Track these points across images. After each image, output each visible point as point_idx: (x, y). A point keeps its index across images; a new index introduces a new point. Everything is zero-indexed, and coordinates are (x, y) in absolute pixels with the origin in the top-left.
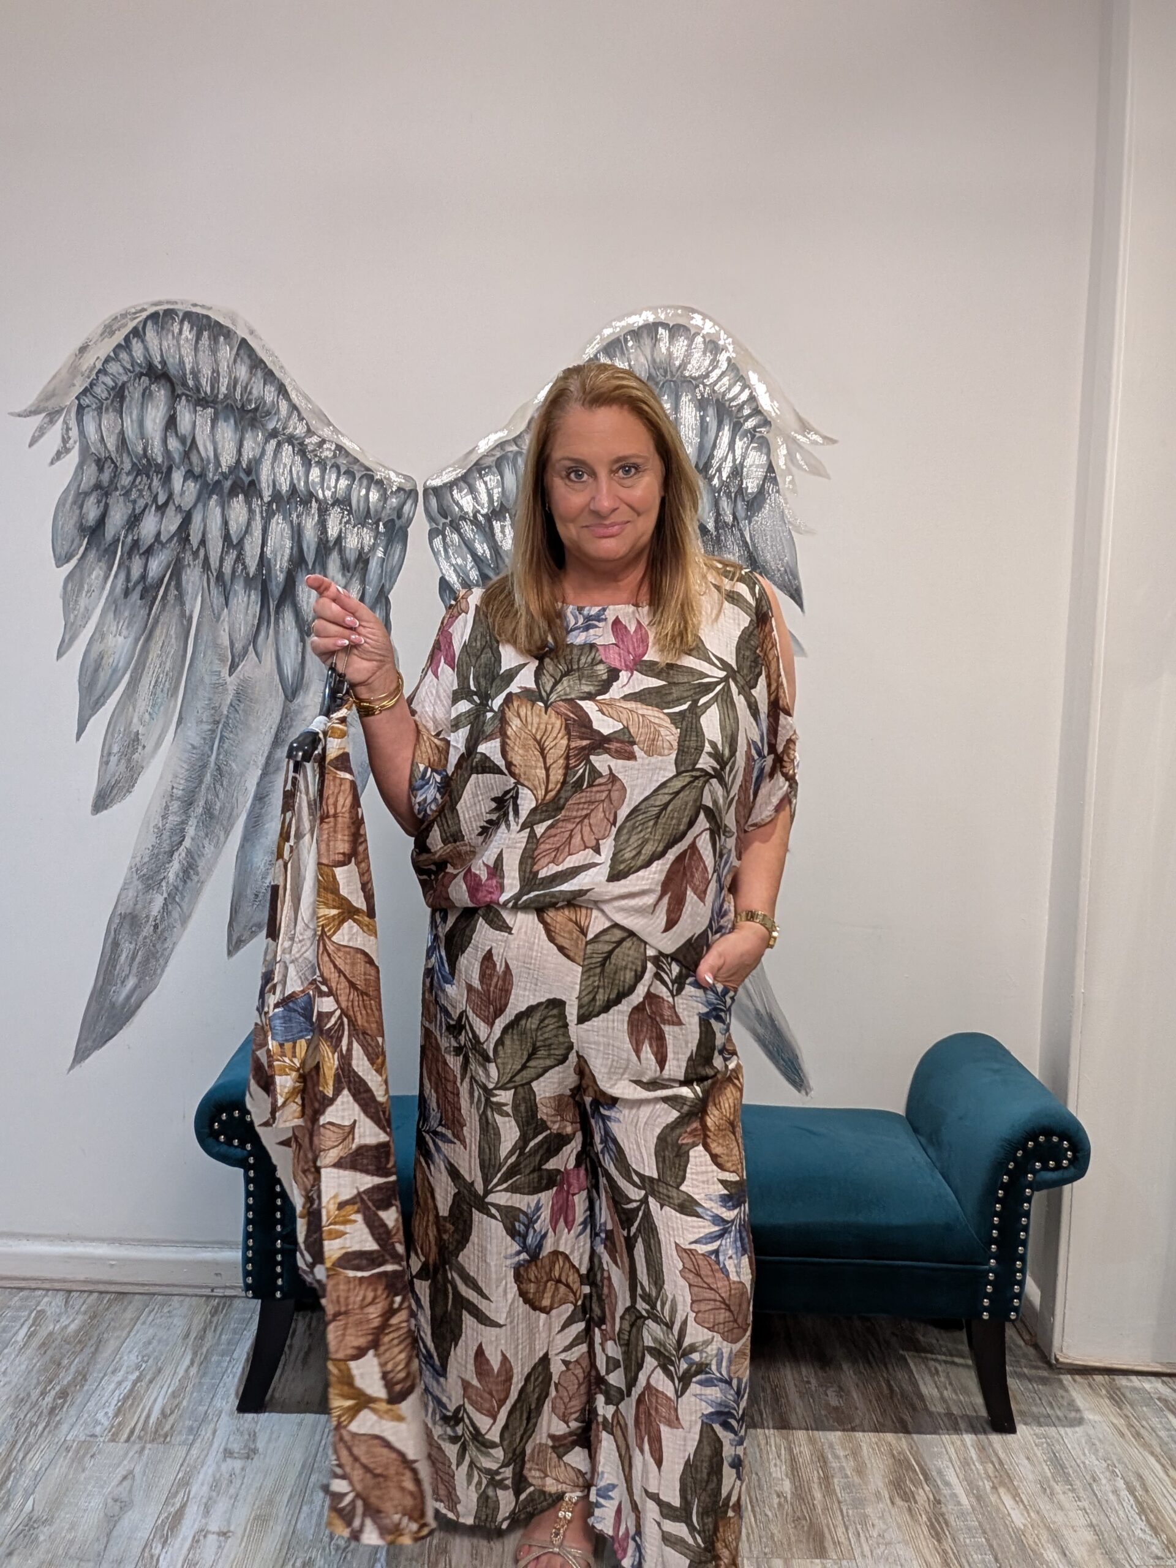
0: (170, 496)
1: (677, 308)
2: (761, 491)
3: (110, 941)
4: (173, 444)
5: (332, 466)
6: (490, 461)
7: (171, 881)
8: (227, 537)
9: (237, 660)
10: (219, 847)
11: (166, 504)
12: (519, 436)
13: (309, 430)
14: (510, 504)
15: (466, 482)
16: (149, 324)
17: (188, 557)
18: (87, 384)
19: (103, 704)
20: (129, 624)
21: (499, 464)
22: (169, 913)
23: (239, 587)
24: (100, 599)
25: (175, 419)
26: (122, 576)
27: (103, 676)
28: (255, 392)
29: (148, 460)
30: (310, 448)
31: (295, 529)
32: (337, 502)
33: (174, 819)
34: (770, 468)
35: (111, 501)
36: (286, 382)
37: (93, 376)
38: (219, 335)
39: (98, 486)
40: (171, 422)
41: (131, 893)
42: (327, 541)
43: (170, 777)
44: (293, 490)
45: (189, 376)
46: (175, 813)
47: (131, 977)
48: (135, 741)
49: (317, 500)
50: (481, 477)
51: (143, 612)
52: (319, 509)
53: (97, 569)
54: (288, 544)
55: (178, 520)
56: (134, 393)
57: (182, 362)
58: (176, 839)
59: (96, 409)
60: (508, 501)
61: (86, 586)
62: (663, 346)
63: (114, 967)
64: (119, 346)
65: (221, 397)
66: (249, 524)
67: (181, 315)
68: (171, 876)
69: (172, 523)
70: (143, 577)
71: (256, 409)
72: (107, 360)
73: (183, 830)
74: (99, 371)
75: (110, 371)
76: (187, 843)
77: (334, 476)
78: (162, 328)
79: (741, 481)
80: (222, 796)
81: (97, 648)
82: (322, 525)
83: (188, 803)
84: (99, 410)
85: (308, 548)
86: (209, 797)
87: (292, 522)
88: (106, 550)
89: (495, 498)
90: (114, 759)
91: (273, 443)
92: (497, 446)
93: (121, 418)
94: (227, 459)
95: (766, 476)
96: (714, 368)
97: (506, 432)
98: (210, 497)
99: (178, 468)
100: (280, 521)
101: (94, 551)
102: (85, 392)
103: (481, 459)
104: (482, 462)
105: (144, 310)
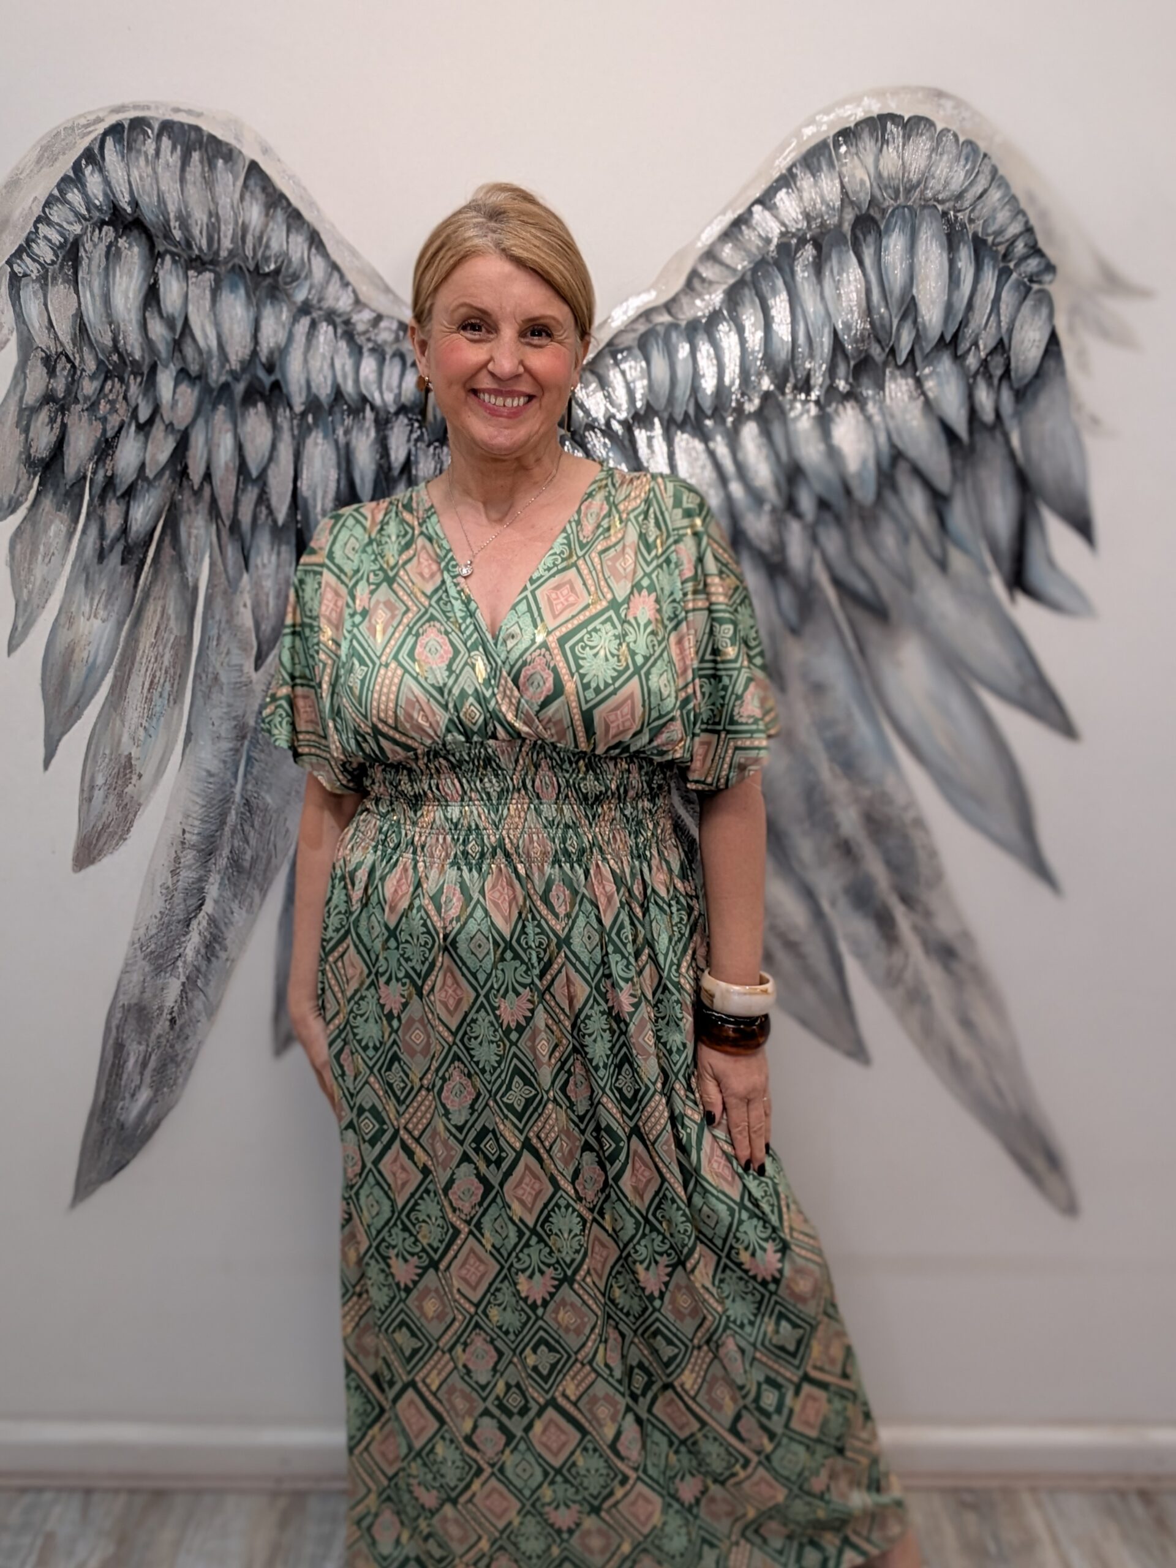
0: (156, 410)
1: (914, 90)
2: (1039, 374)
3: (111, 1042)
4: (158, 330)
5: (394, 355)
6: (630, 339)
7: (189, 959)
8: (242, 468)
9: (265, 648)
10: (252, 910)
11: (151, 421)
12: (674, 300)
13: (357, 302)
14: (661, 404)
15: (593, 372)
16: (109, 142)
17: (186, 499)
18: (21, 241)
19: (79, 717)
20: (107, 601)
21: (643, 345)
22: (189, 1003)
23: (263, 542)
24: (63, 565)
25: (158, 290)
26: (93, 531)
27: (76, 677)
28: (275, 246)
29: (120, 355)
30: (360, 327)
31: (343, 452)
32: (402, 409)
33: (187, 876)
34: (1053, 339)
35: (71, 420)
36: (320, 228)
37: (30, 227)
38: (215, 157)
39: (49, 398)
40: (152, 296)
41: (136, 977)
42: (390, 468)
43: (179, 818)
44: (338, 394)
45: (172, 224)
46: (189, 867)
47: (143, 1089)
48: (126, 769)
49: (373, 408)
50: (617, 364)
51: (127, 584)
52: (377, 421)
53: (57, 522)
54: (333, 475)
55: (169, 445)
56: (93, 252)
57: (162, 201)
58: (193, 902)
59: (38, 279)
60: (657, 399)
61: (42, 548)
62: (890, 152)
63: (119, 1076)
64: (65, 179)
65: (224, 254)
66: (274, 447)
67: (156, 126)
68: (190, 953)
69: (162, 449)
70: (125, 530)
71: (277, 271)
72: (48, 204)
73: (201, 890)
74: (39, 220)
75: (55, 218)
76: (209, 907)
77: (397, 369)
78: (130, 149)
79: (1008, 359)
80: (253, 841)
81: (65, 637)
82: (383, 446)
83: (207, 851)
84: (44, 280)
85: (362, 479)
86: (236, 844)
87: (336, 442)
88: (67, 494)
89: (638, 396)
90: (99, 795)
91: (305, 322)
92: (640, 316)
93: (77, 292)
94: (238, 350)
95: (1047, 352)
96: (971, 184)
97: (653, 294)
98: (214, 408)
99: (166, 366)
100: (320, 441)
101: (50, 495)
102: (19, 253)
103: (616, 336)
104: (617, 341)
105: (99, 120)
